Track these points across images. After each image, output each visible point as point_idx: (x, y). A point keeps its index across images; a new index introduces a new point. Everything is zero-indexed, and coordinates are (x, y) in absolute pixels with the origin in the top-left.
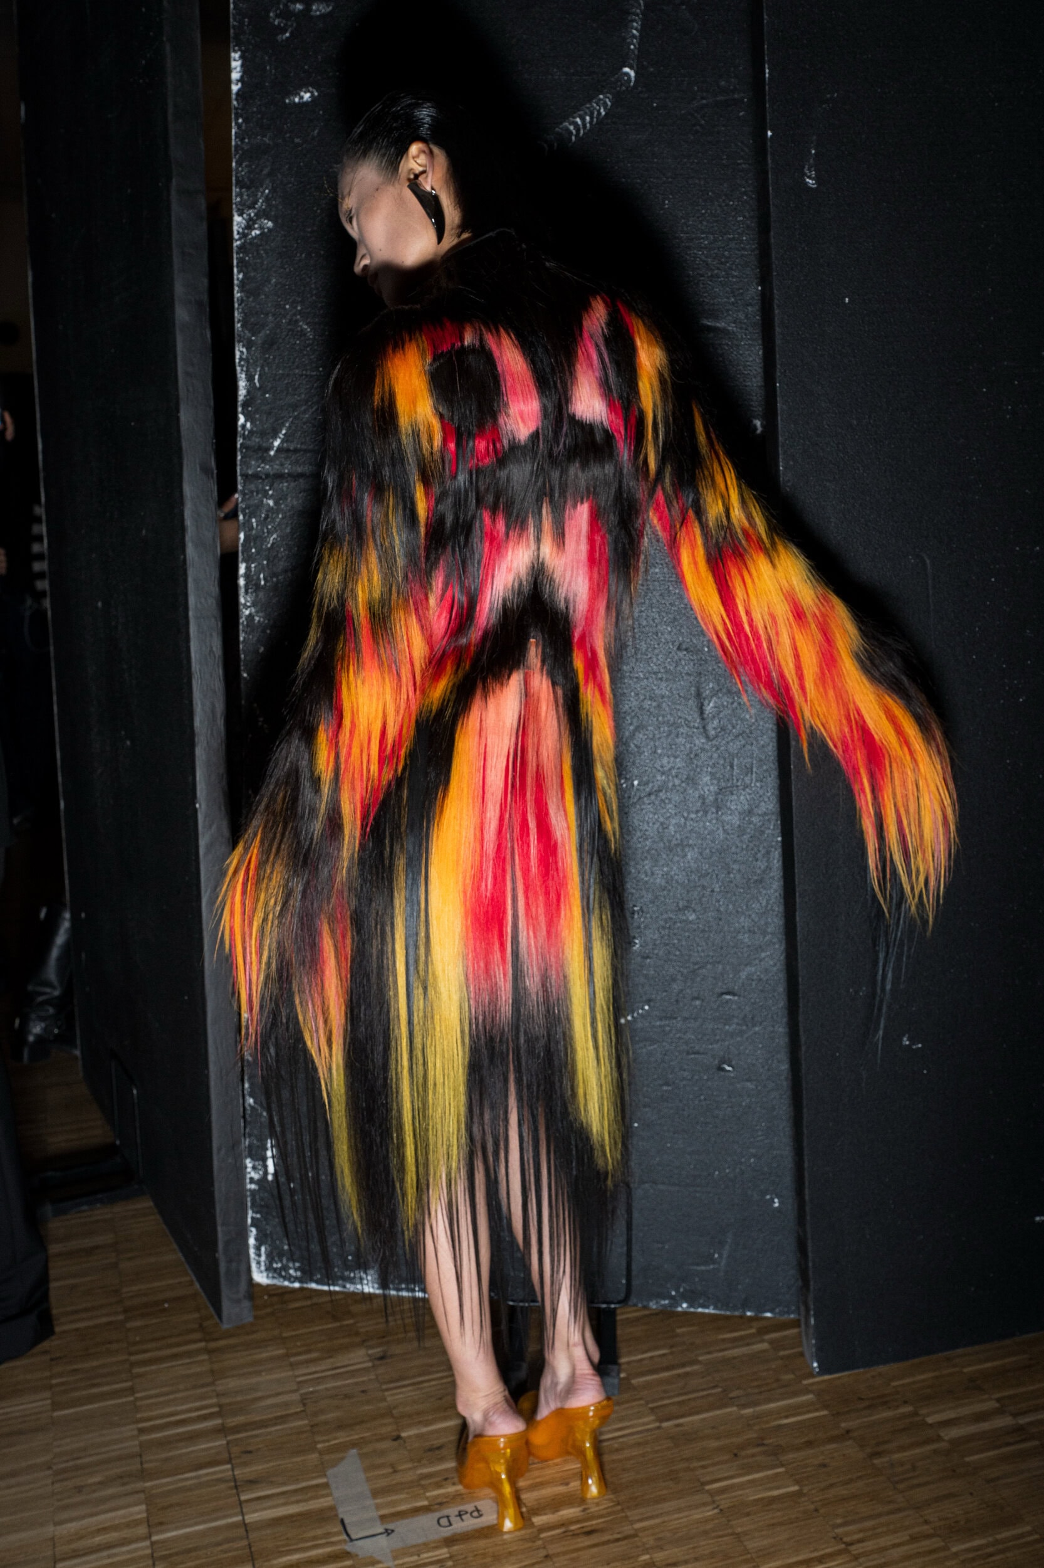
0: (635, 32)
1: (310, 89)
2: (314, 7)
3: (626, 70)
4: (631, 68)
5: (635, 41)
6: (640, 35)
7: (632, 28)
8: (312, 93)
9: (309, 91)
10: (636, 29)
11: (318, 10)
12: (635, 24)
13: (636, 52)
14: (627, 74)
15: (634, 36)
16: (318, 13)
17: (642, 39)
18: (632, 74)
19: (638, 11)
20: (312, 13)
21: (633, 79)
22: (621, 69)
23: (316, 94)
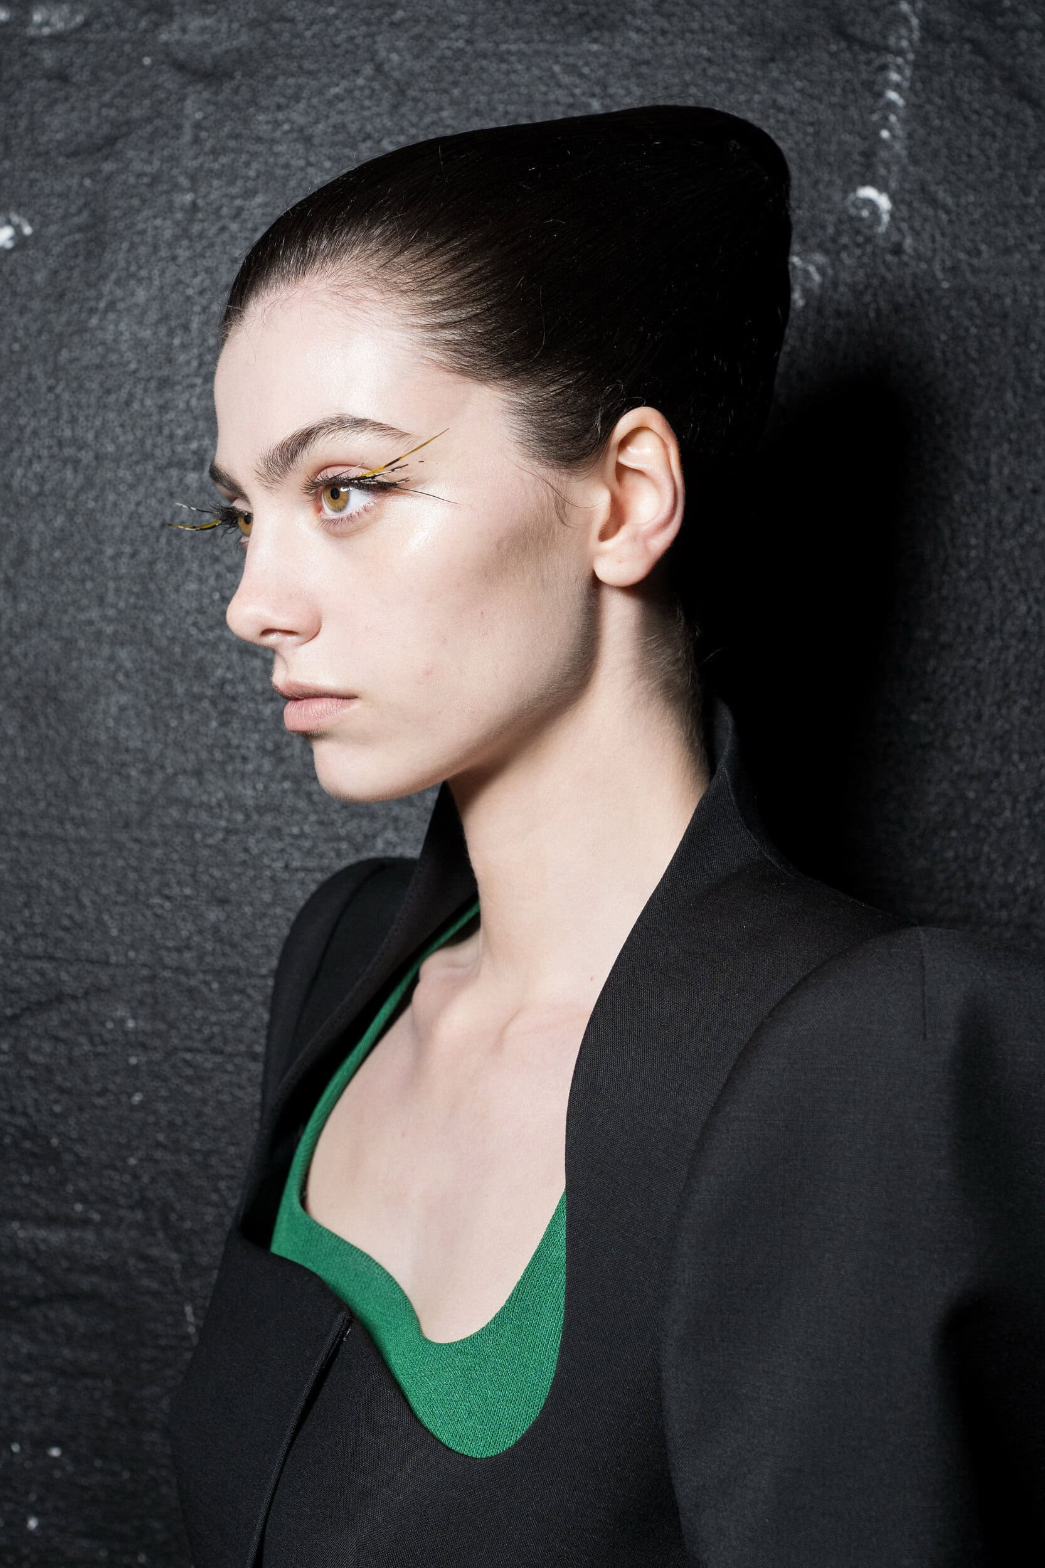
0: (893, 95)
1: (15, 219)
2: (37, 17)
3: (868, 192)
4: (882, 188)
5: (893, 118)
6: (909, 105)
7: (888, 84)
8: (18, 229)
9: (9, 222)
10: (897, 87)
11: (46, 23)
12: (895, 77)
13: (898, 147)
14: (870, 203)
15: (891, 105)
16: (46, 31)
17: (916, 113)
18: (884, 202)
19: (904, 43)
20: (31, 32)
21: (886, 218)
22: (855, 190)
23: (27, 230)
